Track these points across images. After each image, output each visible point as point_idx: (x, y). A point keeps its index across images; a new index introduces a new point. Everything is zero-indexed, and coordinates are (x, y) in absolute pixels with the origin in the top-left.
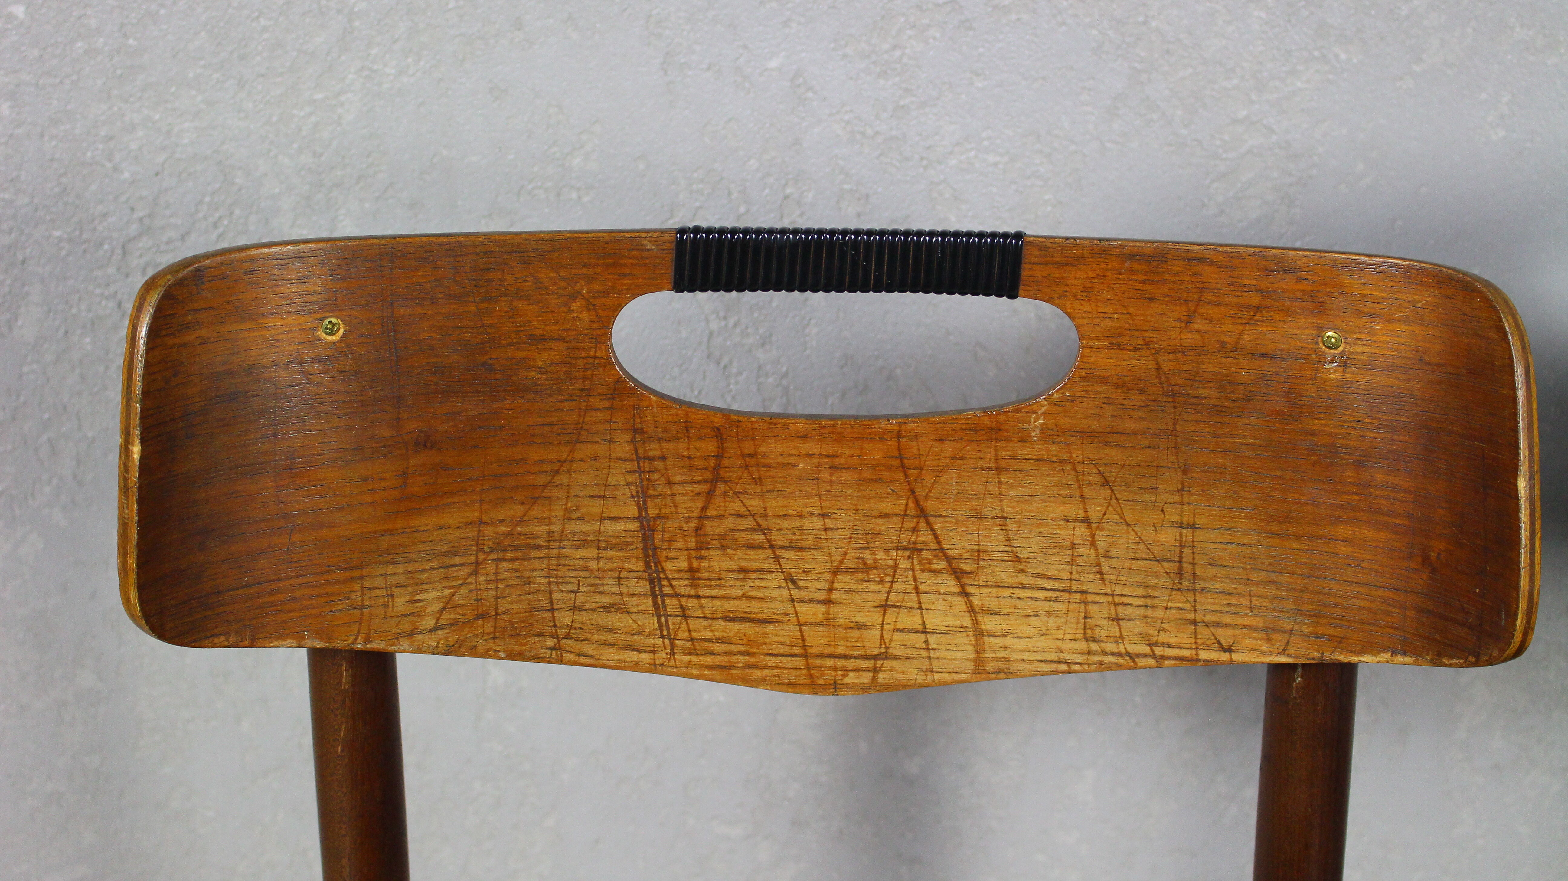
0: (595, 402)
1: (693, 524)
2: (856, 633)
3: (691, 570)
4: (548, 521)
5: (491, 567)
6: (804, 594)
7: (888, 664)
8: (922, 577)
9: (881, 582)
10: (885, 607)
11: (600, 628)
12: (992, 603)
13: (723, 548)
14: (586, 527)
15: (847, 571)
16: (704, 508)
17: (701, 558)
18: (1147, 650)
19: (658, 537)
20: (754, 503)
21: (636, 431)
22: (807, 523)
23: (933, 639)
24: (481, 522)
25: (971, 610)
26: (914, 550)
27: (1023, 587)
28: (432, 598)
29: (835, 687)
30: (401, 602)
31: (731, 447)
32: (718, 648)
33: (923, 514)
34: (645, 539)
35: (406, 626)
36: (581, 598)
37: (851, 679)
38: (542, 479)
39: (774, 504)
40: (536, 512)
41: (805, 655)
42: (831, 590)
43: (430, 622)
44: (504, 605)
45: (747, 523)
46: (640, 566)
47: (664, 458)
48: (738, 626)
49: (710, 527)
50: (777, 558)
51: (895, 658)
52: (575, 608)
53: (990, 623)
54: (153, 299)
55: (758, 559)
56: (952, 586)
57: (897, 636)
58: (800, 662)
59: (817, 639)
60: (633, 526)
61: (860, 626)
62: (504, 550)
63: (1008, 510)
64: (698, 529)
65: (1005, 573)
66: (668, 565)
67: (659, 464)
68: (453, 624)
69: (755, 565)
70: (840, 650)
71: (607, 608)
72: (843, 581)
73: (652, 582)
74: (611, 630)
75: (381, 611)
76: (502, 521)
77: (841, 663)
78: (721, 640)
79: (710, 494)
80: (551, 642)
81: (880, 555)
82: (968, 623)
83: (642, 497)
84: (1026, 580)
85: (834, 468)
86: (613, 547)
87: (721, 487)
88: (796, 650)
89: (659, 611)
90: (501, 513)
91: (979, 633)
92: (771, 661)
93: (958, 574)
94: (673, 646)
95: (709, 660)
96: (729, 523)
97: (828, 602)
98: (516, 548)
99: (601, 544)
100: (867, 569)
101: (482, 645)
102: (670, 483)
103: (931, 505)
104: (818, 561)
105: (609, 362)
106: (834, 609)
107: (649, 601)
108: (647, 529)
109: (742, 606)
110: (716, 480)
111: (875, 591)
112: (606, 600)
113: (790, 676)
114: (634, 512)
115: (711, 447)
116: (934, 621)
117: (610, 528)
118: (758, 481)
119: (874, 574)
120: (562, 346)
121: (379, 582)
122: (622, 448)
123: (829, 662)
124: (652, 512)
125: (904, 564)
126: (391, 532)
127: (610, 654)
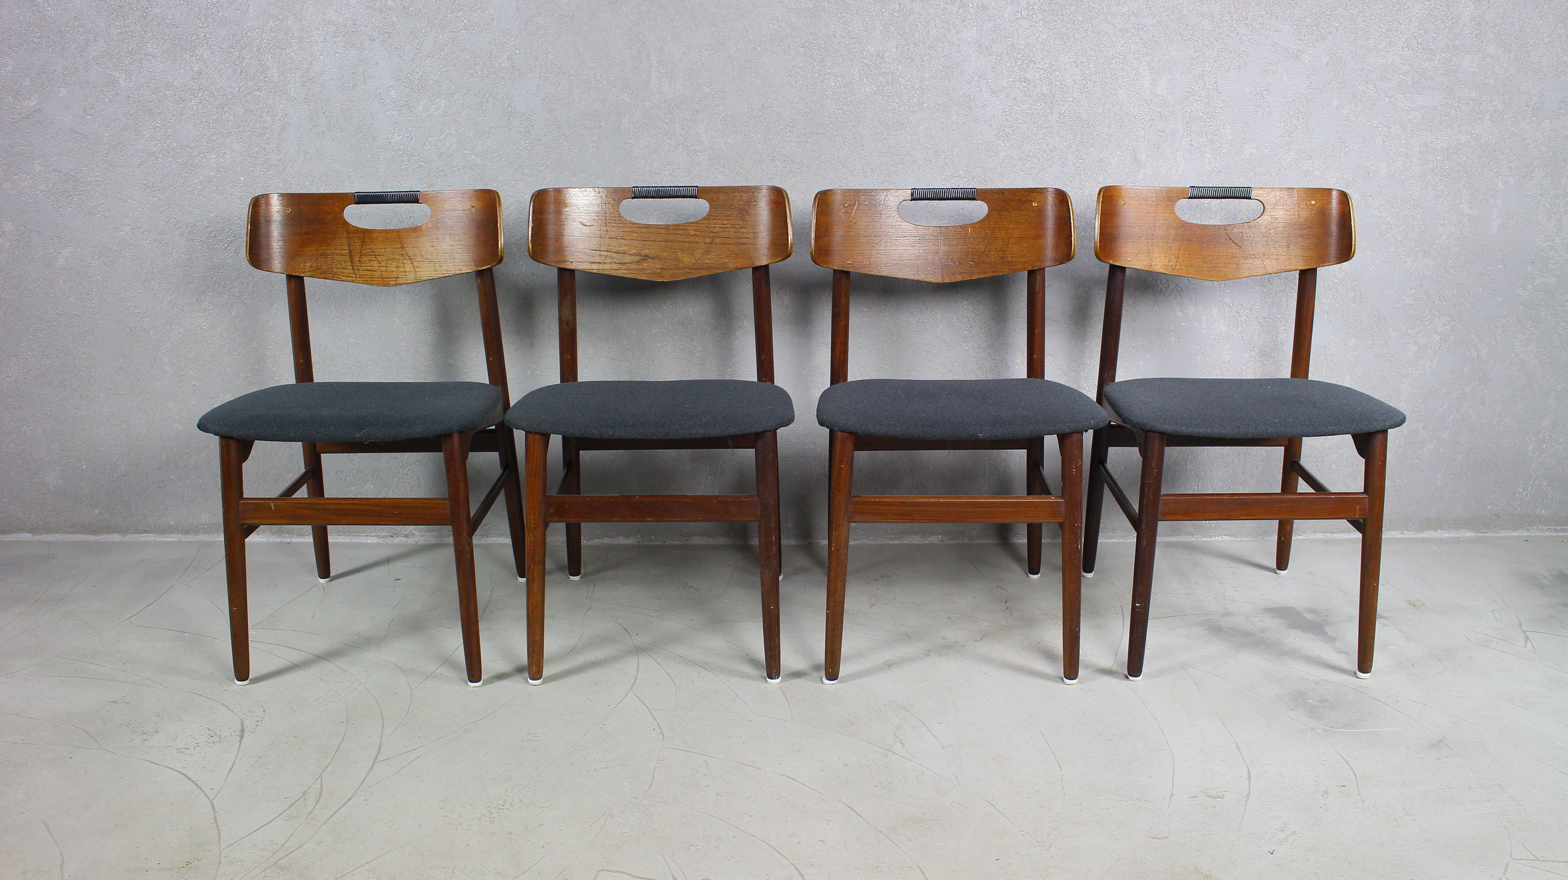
0: (339, 226)
1: (359, 251)
2: (392, 273)
3: (359, 260)
4: (331, 250)
5: (320, 259)
6: (381, 265)
7: (399, 279)
8: (404, 260)
9: (396, 262)
10: (397, 267)
11: (342, 273)
12: (417, 265)
13: (365, 256)
14: (338, 251)
15: (389, 260)
16: (362, 247)
17: (361, 258)
18: (446, 272)
19: (352, 254)
20: (371, 246)
21: (348, 232)
22: (382, 250)
23: (407, 273)
24: (317, 250)
25: (414, 267)
26: (402, 255)
27: (423, 261)
28: (308, 265)
29: (388, 285)
30: (302, 266)
31: (366, 235)
32: (365, 277)
33: (403, 247)
34: (350, 254)
35: (303, 271)
36: (338, 266)
37: (391, 283)
38: (329, 241)
39: (375, 247)
40: (329, 248)
41: (382, 278)
42: (387, 264)
43: (308, 270)
44: (322, 267)
45: (370, 250)
46: (349, 260)
47: (353, 237)
48: (369, 272)
49: (363, 251)
50: (376, 258)
51: (400, 278)
52: (337, 268)
53: (417, 270)
54: (254, 200)
55: (373, 258)
56: (409, 262)
57: (400, 273)
58: (382, 280)
59: (384, 274)
60: (348, 251)
61: (393, 271)
62: (322, 256)
63: (420, 245)
64: (360, 252)
65: (419, 259)
66: (355, 259)
67: (352, 239)
68: (312, 271)
69: (372, 259)
70: (389, 277)
71: (343, 268)
72: (389, 262)
73: (351, 262)
74: (344, 273)
75: (297, 267)
76: (321, 250)
77: (390, 279)
78: (365, 275)
79: (362, 245)
80: (332, 275)
81: (396, 256)
82: (413, 270)
83: (349, 246)
84: (424, 260)
85: (386, 239)
86: (344, 255)
87: (365, 243)
88: (380, 277)
89: (353, 269)
90: (321, 248)
91: (416, 272)
92: (376, 279)
93: (411, 259)
94: (356, 276)
95: (363, 279)
96: (367, 251)
97: (386, 266)
98: (325, 255)
99: (342, 255)
100: (394, 259)
101: (318, 275)
102: (355, 242)
103: (405, 245)
104: (383, 258)
105: (343, 218)
106: (388, 268)
107: (351, 267)
108: (350, 252)
109: (369, 268)
110: (363, 242)
111: (395, 264)
112: (343, 267)
113: (380, 282)
114: (347, 248)
115: (362, 235)
116: (407, 270)
117: (344, 251)
118: (372, 242)
119: (395, 261)
120: (332, 214)
121: (297, 261)
122: (345, 235)
123: (387, 279)
124: (351, 248)
125: (401, 258)
126: (300, 251)
127: (344, 278)
